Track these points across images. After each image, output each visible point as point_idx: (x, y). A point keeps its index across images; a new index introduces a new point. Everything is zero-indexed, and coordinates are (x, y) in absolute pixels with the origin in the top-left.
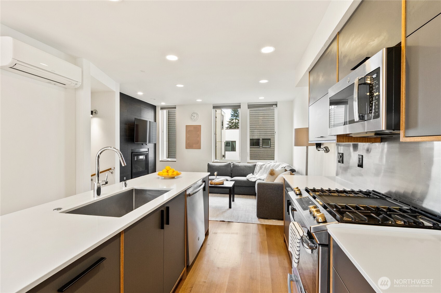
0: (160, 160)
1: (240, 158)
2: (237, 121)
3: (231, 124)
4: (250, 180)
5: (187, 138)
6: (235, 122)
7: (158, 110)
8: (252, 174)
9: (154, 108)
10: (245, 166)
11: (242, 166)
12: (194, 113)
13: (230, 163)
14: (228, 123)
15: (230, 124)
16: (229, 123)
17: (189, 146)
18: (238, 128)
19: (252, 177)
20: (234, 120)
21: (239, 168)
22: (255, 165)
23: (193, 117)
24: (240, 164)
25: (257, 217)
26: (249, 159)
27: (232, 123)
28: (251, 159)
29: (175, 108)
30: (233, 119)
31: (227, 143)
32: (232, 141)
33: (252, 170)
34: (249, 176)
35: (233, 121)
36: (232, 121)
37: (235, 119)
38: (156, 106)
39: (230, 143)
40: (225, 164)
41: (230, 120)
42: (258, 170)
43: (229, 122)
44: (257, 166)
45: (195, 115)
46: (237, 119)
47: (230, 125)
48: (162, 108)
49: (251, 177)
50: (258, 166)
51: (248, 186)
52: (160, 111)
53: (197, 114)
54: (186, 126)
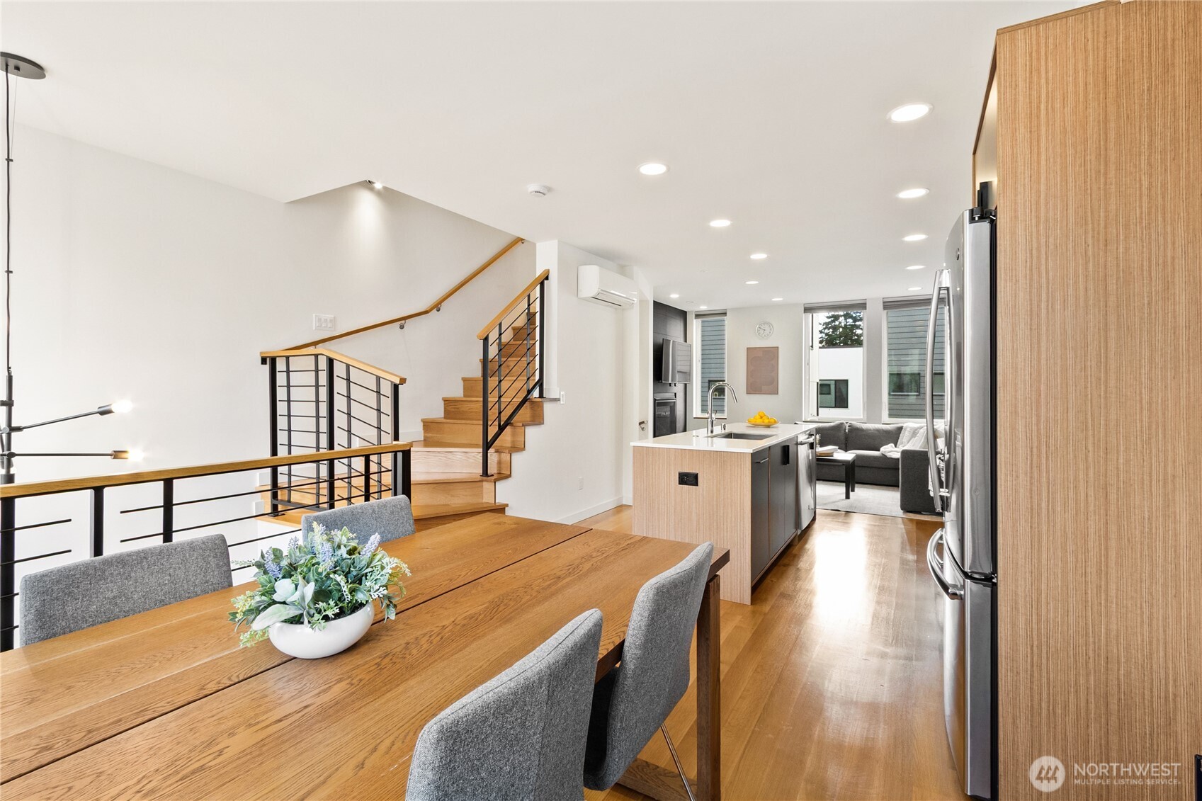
0: (695, 416)
1: (865, 415)
2: (850, 321)
3: (831, 330)
4: (888, 456)
5: (750, 374)
6: (845, 325)
7: (690, 318)
8: (893, 445)
9: (683, 315)
10: (878, 430)
11: (870, 430)
12: (764, 324)
13: (842, 424)
14: (821, 328)
15: (827, 331)
16: (825, 329)
17: (753, 388)
18: (858, 343)
19: (893, 449)
20: (842, 319)
21: (864, 433)
22: (901, 428)
23: (762, 331)
24: (865, 426)
25: (902, 509)
26: (887, 415)
27: (835, 328)
28: (891, 415)
29: (725, 314)
30: (836, 318)
31: (821, 385)
32: (836, 381)
33: (893, 436)
34: (885, 448)
35: (837, 323)
36: (834, 321)
37: (844, 316)
38: (686, 312)
39: (829, 385)
40: (832, 424)
41: (830, 320)
42: (908, 438)
43: (824, 327)
44: (905, 429)
45: (766, 327)
46: (851, 317)
47: (827, 334)
48: (698, 316)
49: (889, 450)
50: (908, 429)
51: (883, 466)
52: (695, 321)
53: (769, 324)
54: (748, 348)
